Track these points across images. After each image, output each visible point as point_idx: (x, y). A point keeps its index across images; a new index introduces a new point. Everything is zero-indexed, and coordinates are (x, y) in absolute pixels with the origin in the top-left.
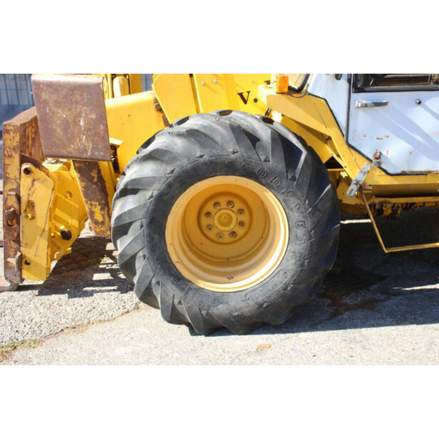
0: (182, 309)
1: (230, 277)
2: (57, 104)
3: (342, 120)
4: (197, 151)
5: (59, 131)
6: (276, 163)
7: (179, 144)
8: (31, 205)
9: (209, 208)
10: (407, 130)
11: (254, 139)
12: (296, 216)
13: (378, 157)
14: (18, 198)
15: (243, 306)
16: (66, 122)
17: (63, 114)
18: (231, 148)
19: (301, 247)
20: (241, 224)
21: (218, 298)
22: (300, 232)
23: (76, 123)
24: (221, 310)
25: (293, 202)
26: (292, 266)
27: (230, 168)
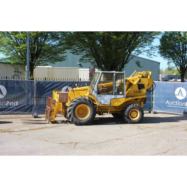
0: (77, 122)
1: (83, 118)
2: (62, 95)
3: (96, 98)
4: (80, 101)
5: (61, 99)
6: (89, 103)
7: (77, 100)
8: (53, 110)
9: (79, 109)
10: (104, 99)
11: (86, 100)
12: (91, 109)
13: (101, 102)
14: (52, 109)
15: (85, 121)
16: (63, 98)
17: (62, 97)
18: (84, 101)
19: (92, 113)
20: (83, 112)
21: (81, 120)
22: (92, 111)
23: (64, 98)
24: (82, 122)
25: (91, 107)
26: (91, 116)
27: (83, 103)
